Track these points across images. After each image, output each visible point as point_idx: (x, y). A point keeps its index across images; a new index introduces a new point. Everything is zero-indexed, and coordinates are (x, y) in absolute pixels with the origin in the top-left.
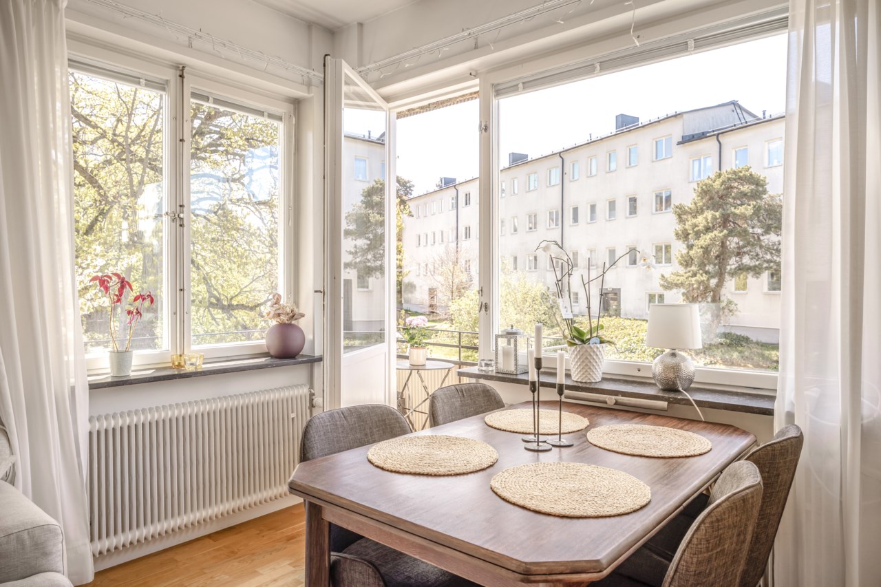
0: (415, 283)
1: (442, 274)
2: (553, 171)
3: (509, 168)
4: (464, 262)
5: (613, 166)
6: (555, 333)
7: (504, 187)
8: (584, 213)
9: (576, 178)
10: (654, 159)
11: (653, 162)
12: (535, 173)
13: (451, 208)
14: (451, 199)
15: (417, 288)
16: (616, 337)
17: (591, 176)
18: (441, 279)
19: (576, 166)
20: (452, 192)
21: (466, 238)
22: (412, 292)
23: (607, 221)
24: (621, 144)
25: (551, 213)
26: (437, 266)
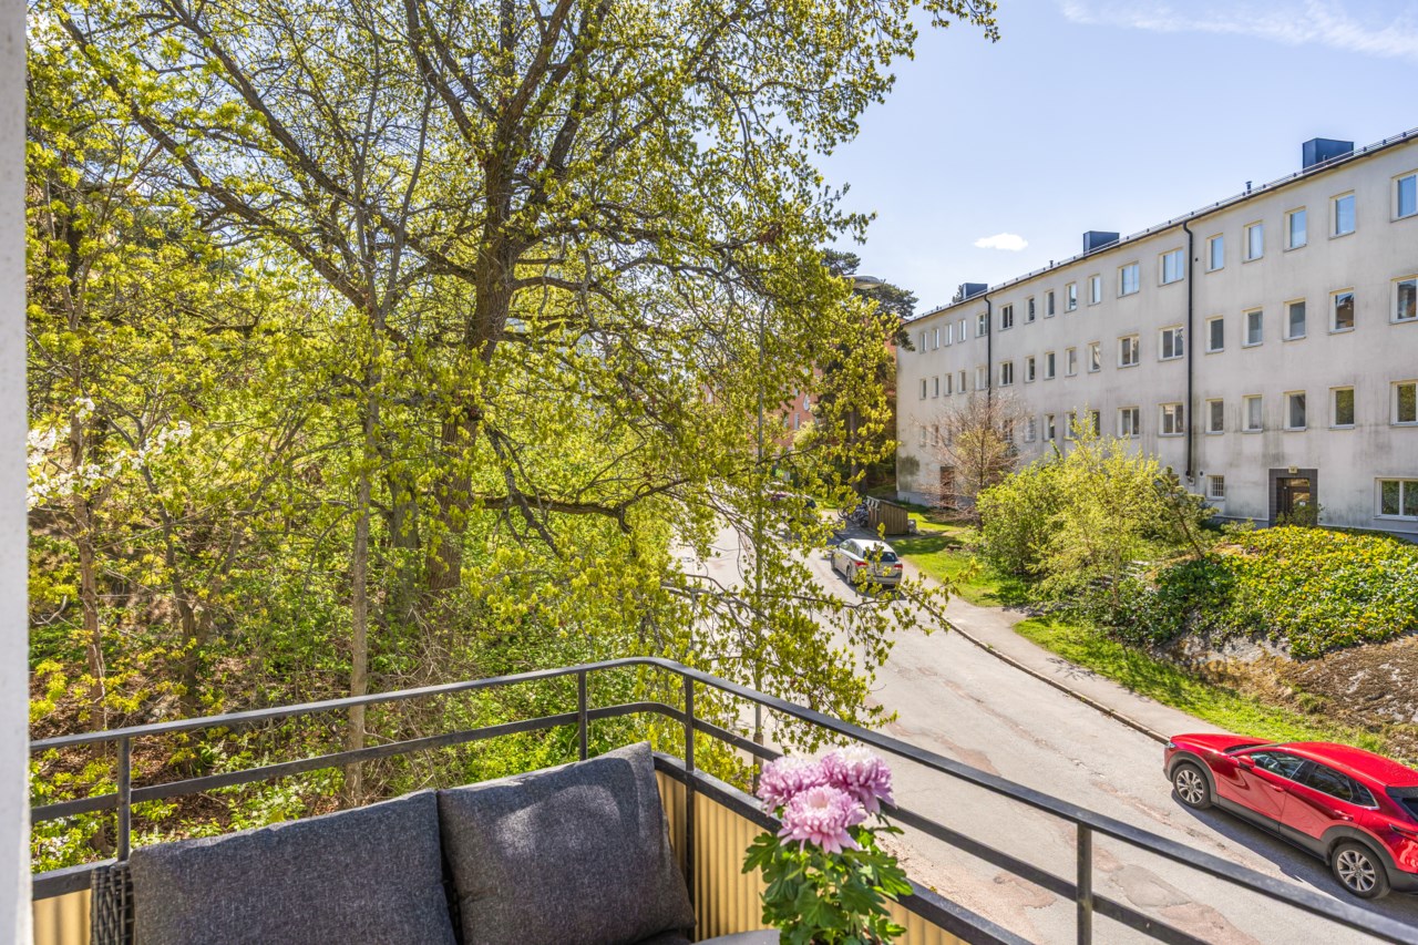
0: (917, 458)
1: (963, 444)
2: (1172, 259)
3: (1084, 259)
4: (1001, 424)
5: (1299, 238)
6: (1181, 554)
7: (1074, 296)
8: (1236, 329)
9: (1218, 265)
10: (1395, 216)
11: (1392, 222)
12: (1136, 263)
13: (978, 333)
14: (978, 318)
15: (921, 467)
16: (1320, 566)
17: (1251, 259)
18: (960, 451)
19: (1217, 245)
20: (981, 307)
21: (1005, 382)
22: (912, 473)
23: (1285, 341)
24: (1319, 195)
25: (1168, 335)
26: (954, 429)
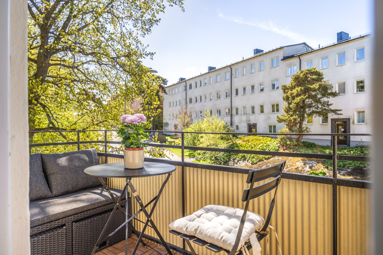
0: (168, 123)
1: (180, 118)
2: (227, 74)
3: (208, 73)
4: (189, 113)
5: (253, 71)
6: (229, 143)
7: (206, 82)
8: (241, 91)
9: (237, 76)
10: (271, 67)
11: (271, 68)
12: (219, 74)
13: (183, 90)
14: (183, 87)
15: (170, 125)
16: (257, 144)
17: (243, 75)
18: (179, 120)
19: (237, 71)
20: (184, 83)
21: (190, 103)
22: (167, 127)
23: (250, 94)
24: (256, 61)
25: (227, 93)
26: (178, 115)
